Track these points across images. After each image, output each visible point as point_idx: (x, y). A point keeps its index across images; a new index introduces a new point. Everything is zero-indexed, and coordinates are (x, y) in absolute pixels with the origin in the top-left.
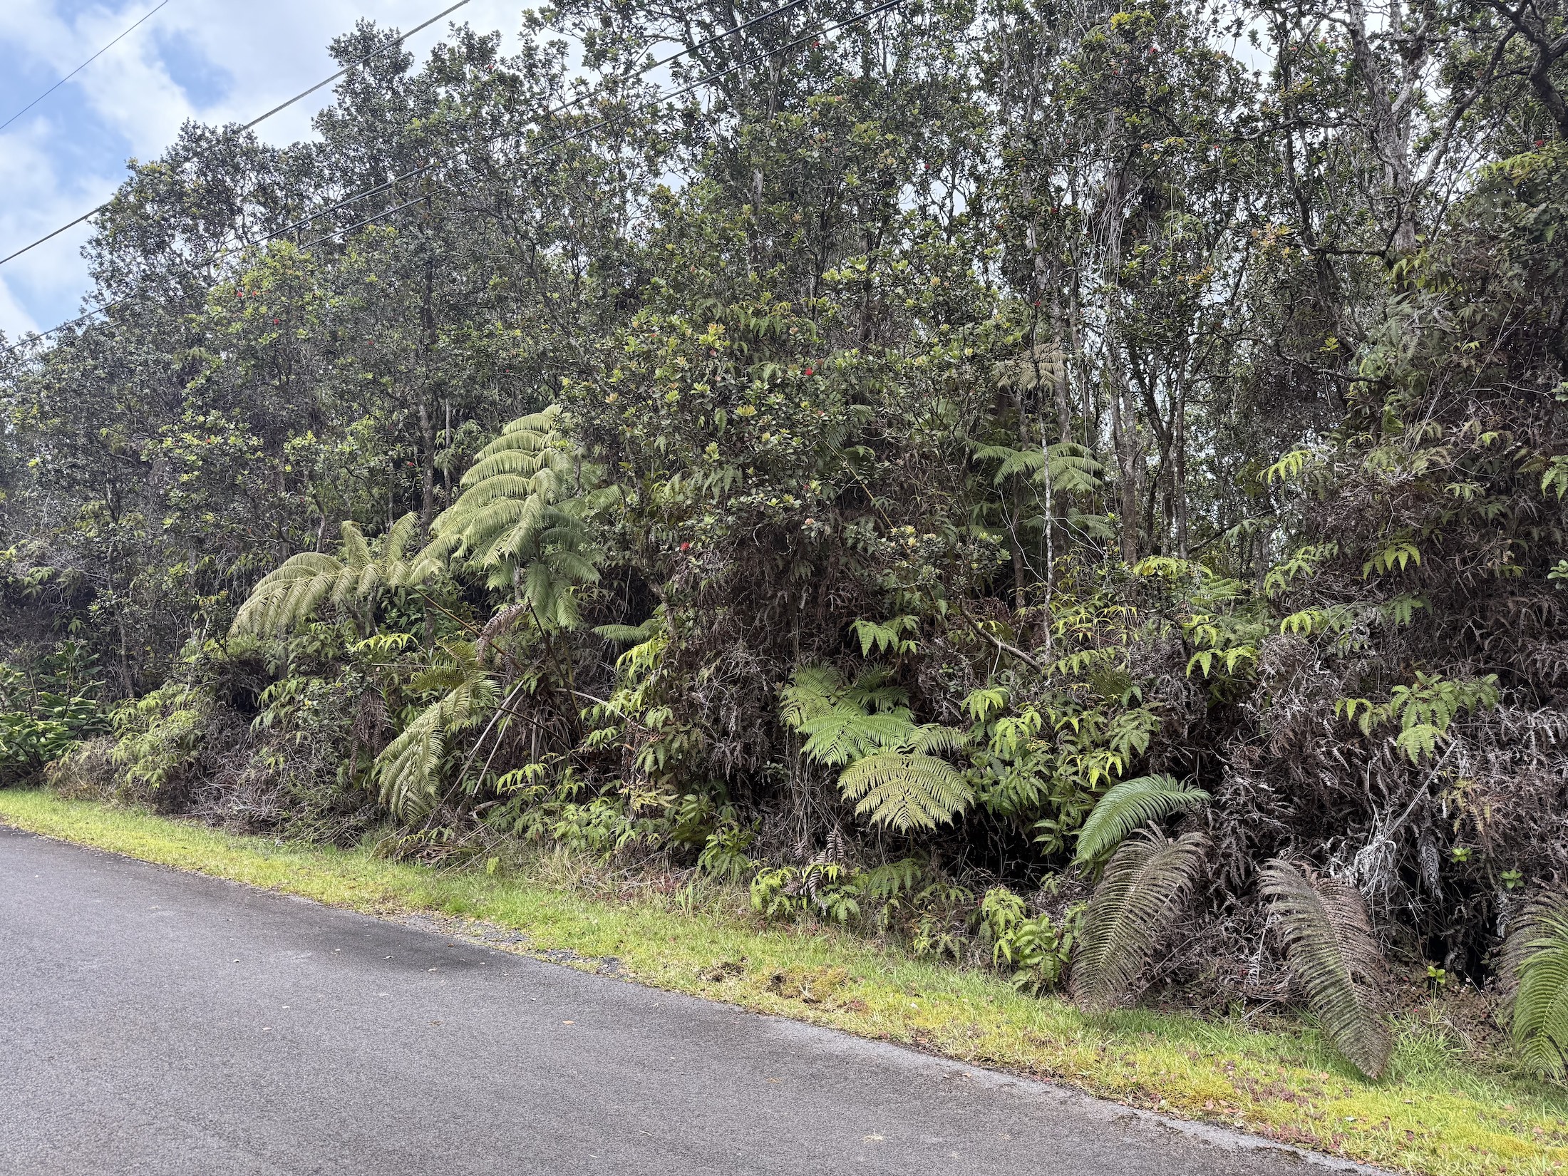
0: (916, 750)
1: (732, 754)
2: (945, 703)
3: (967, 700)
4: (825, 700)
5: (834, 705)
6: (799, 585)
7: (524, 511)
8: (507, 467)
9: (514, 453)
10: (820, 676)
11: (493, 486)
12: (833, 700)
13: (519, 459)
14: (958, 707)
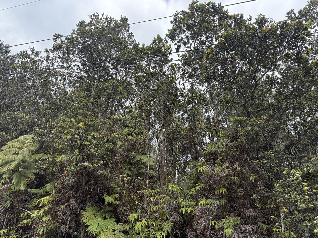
0: (117, 231)
1: (65, 229)
2: (123, 217)
3: (129, 217)
4: (93, 216)
5: (96, 217)
6: (91, 185)
7: (17, 159)
8: (15, 147)
9: (18, 143)
10: (92, 209)
11: (10, 151)
12: (95, 215)
13: (19, 145)
14: (126, 219)
